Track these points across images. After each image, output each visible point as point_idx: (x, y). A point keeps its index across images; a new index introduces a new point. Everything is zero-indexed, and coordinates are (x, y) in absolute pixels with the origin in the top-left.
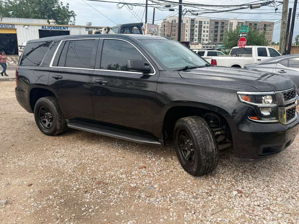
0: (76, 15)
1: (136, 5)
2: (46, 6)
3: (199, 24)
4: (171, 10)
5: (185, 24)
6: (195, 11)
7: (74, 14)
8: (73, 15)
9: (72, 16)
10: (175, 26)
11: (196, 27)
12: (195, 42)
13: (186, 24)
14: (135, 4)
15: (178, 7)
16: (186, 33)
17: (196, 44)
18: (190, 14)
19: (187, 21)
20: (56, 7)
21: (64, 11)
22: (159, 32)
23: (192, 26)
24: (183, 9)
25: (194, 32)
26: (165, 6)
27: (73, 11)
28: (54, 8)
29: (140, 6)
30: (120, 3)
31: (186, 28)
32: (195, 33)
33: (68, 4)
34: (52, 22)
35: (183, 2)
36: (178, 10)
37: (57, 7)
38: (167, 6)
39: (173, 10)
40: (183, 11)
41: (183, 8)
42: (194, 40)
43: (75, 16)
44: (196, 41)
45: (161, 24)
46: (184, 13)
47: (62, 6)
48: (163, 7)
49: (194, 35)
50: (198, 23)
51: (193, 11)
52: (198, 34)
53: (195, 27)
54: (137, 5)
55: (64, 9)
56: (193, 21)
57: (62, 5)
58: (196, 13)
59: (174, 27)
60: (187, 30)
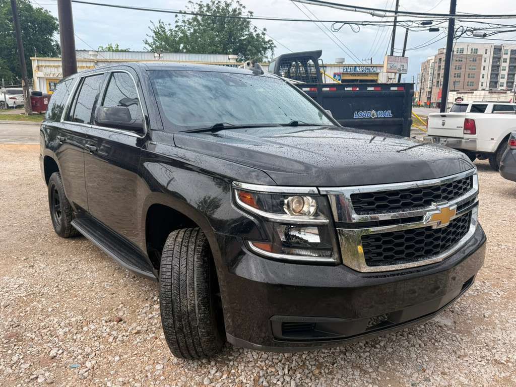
0: (275, 47)
1: (366, 25)
2: (231, 34)
3: (511, 54)
4: (431, 30)
5: (481, 56)
6: (480, 29)
7: (273, 45)
8: (271, 46)
9: (269, 48)
10: (462, 61)
11: (504, 62)
12: (500, 88)
13: (483, 56)
14: (364, 23)
15: (446, 24)
16: (482, 72)
17: (501, 93)
18: (470, 36)
19: (486, 50)
20: (246, 35)
21: (257, 40)
22: (430, 70)
23: (497, 59)
24: (456, 27)
25: (498, 71)
26: (421, 24)
27: (272, 41)
28: (244, 37)
29: (372, 25)
30: (337, 22)
31: (483, 64)
32: (502, 72)
33: (265, 30)
34: (233, 58)
35: (457, 14)
36: (447, 29)
37: (248, 35)
38: (424, 23)
39: (437, 30)
40: (456, 31)
41: (457, 24)
42: (499, 84)
43: (274, 49)
44: (503, 86)
45: (434, 57)
46: (459, 33)
47: (256, 33)
48: (417, 25)
49: (500, 76)
50: (509, 53)
51: (475, 29)
52: (508, 74)
53: (502, 60)
54: (368, 24)
55: (258, 37)
56: (498, 50)
57: (256, 31)
58: (482, 32)
59: (459, 61)
60: (484, 67)
